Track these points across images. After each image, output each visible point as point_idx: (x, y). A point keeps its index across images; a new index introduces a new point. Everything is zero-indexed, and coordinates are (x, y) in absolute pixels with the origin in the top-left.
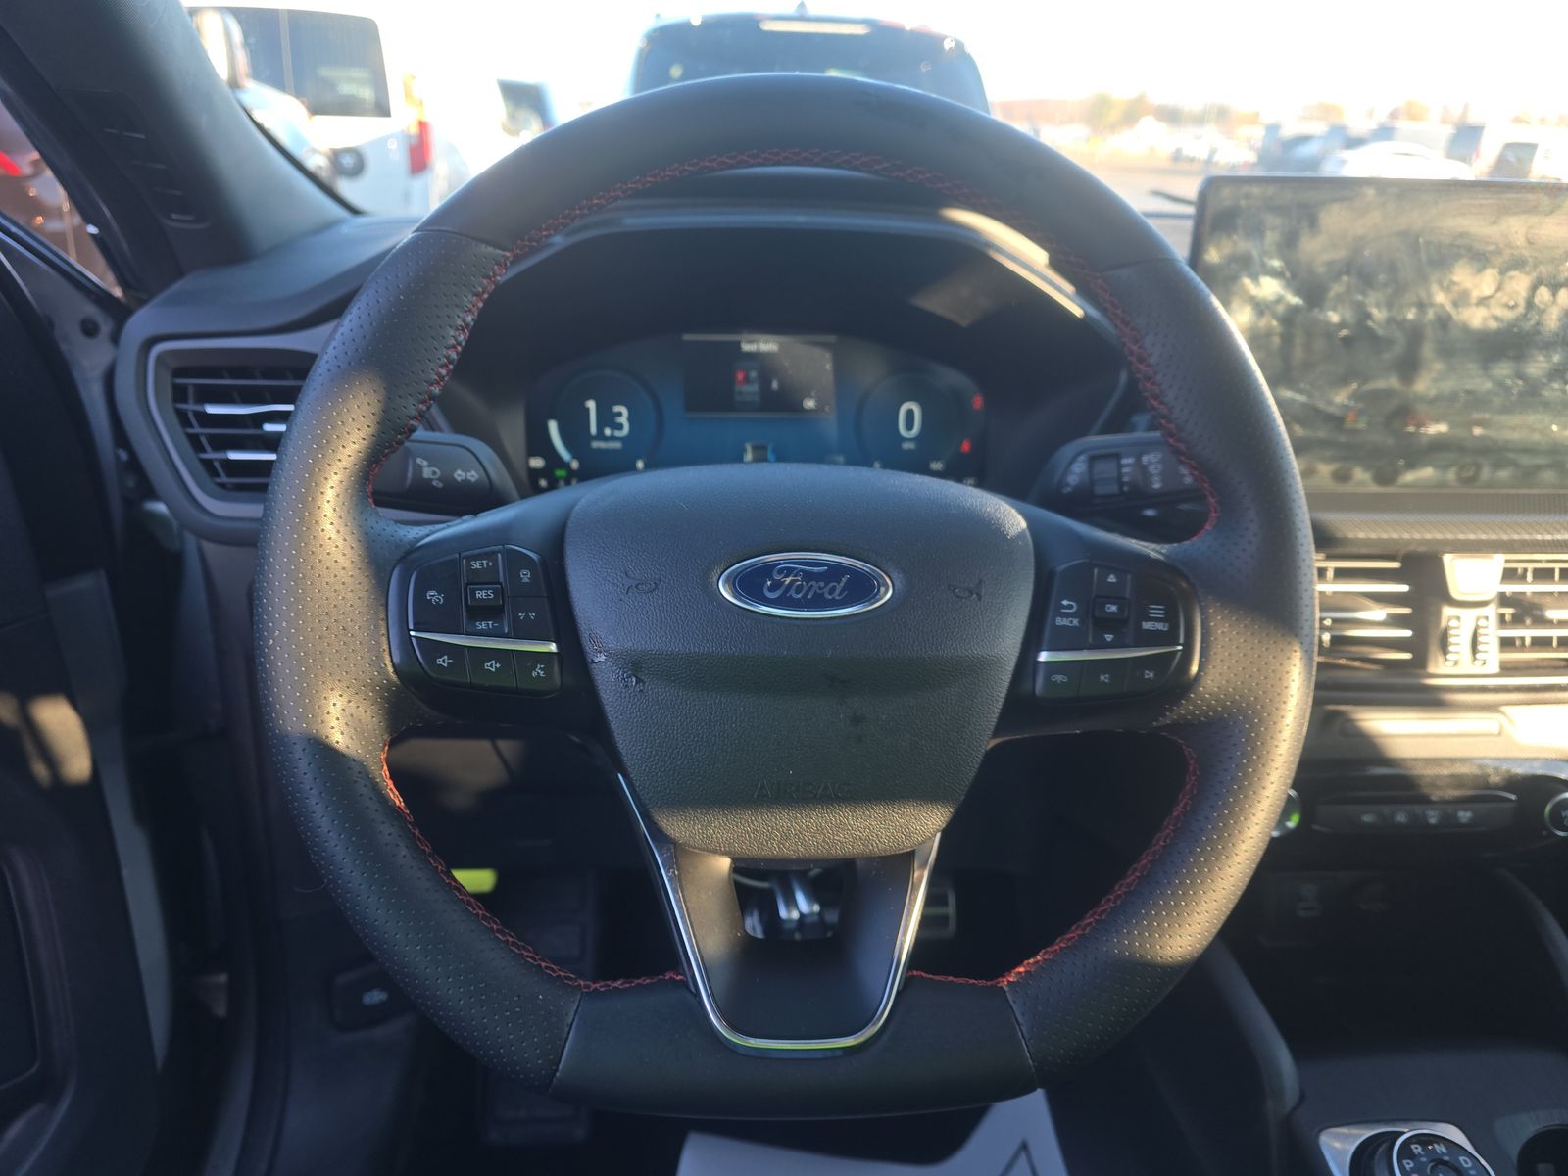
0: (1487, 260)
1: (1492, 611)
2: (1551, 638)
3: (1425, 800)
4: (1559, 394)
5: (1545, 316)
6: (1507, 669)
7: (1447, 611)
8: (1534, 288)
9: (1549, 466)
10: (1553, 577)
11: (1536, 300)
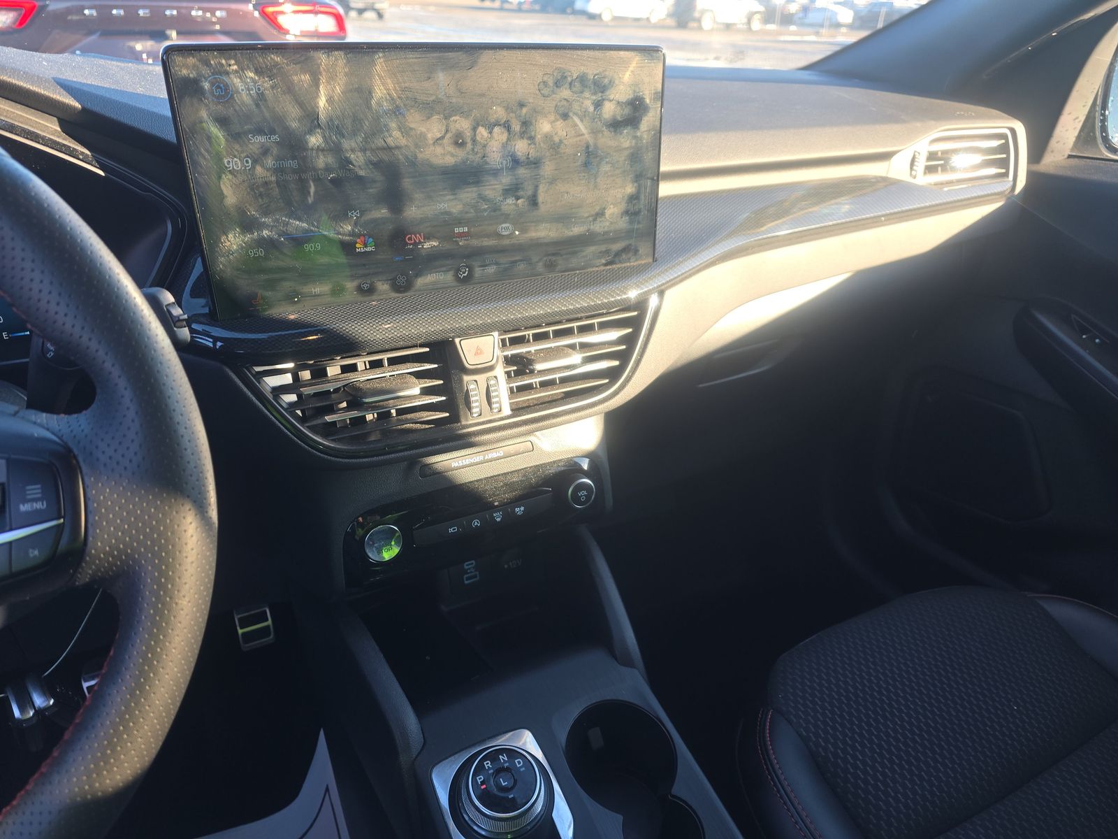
0: (432, 108)
1: (500, 371)
2: (556, 378)
3: (490, 507)
4: (513, 207)
5: (488, 149)
6: (517, 410)
7: (466, 378)
8: (474, 129)
9: (521, 261)
10: (528, 341)
11: (478, 138)
